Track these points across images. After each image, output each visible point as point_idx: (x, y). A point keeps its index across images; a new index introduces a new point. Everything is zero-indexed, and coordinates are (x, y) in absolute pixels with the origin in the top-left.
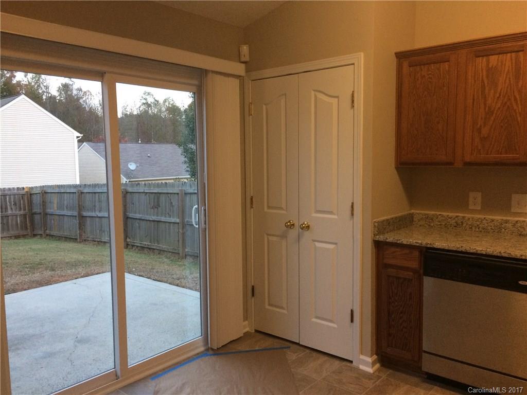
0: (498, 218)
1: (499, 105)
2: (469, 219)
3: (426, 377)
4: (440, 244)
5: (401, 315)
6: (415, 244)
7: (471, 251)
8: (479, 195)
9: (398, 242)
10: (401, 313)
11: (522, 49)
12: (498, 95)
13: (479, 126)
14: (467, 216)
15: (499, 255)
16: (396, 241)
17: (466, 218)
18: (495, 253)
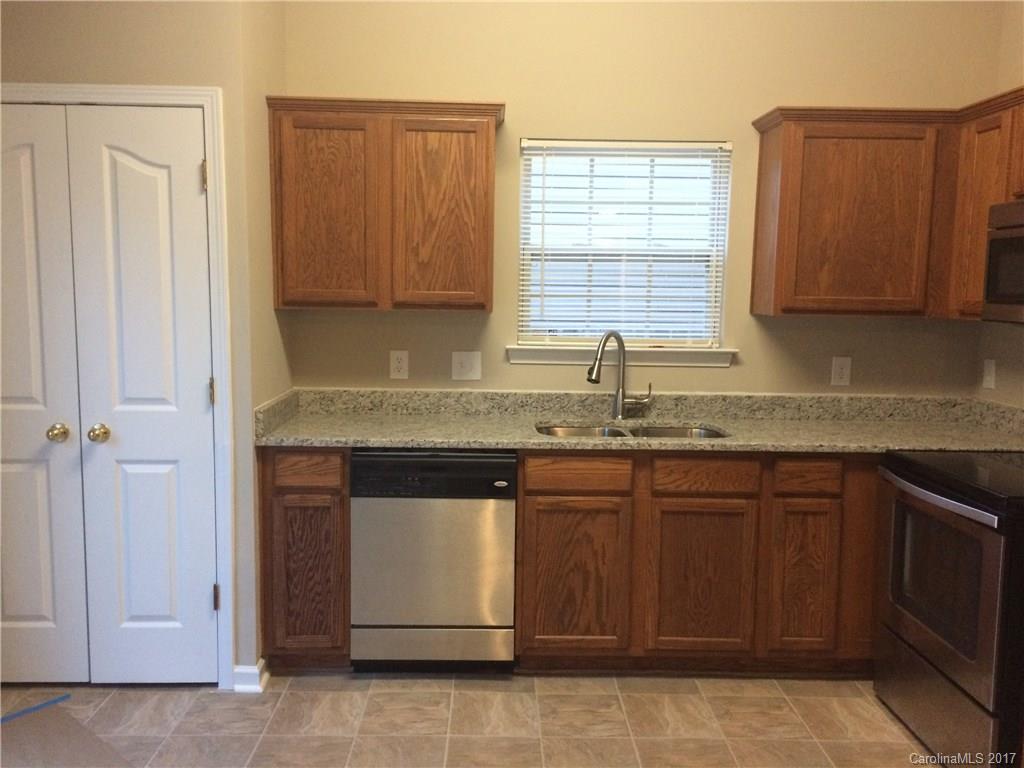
0: (434, 390)
1: (443, 212)
2: (392, 395)
3: (352, 669)
4: (375, 440)
5: (311, 574)
6: (335, 445)
7: (428, 446)
8: (404, 355)
9: (305, 444)
10: (310, 570)
11: (473, 129)
12: (441, 196)
13: (415, 244)
14: (390, 390)
15: (467, 446)
16: (300, 444)
17: (388, 395)
18: (461, 446)
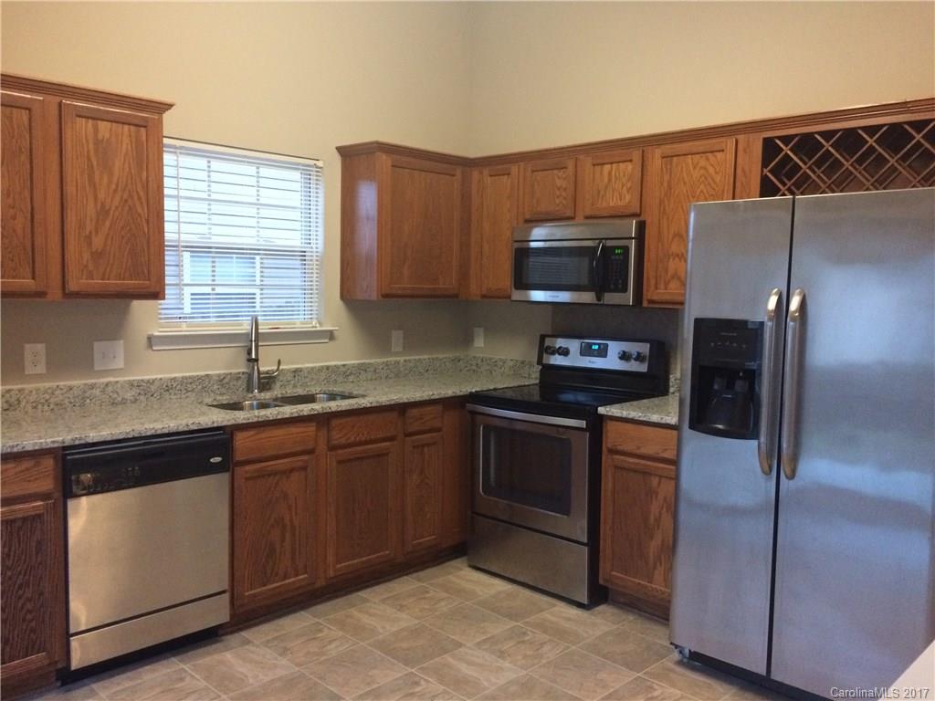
0: (77, 383)
1: (116, 202)
2: (31, 392)
5: (21, 592)
6: (52, 446)
7: (149, 434)
9: (15, 450)
10: (20, 588)
11: (145, 124)
12: (114, 186)
13: (87, 233)
14: (28, 387)
15: (186, 429)
16: (9, 450)
17: (27, 392)
18: (181, 429)
